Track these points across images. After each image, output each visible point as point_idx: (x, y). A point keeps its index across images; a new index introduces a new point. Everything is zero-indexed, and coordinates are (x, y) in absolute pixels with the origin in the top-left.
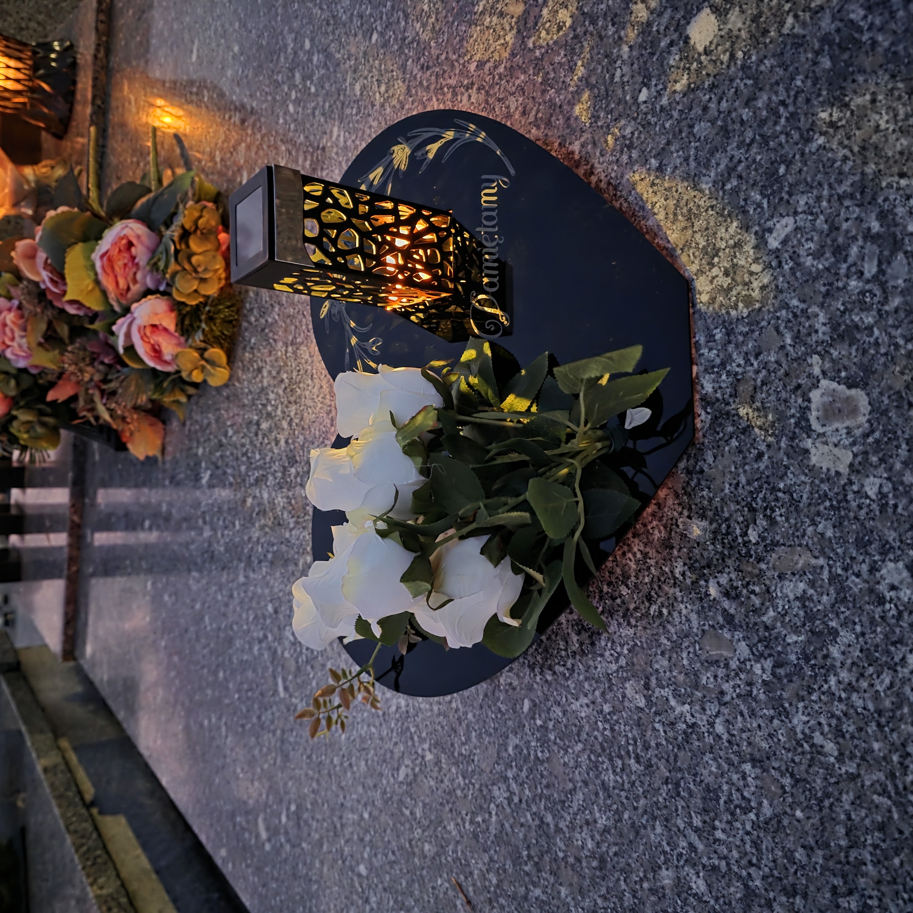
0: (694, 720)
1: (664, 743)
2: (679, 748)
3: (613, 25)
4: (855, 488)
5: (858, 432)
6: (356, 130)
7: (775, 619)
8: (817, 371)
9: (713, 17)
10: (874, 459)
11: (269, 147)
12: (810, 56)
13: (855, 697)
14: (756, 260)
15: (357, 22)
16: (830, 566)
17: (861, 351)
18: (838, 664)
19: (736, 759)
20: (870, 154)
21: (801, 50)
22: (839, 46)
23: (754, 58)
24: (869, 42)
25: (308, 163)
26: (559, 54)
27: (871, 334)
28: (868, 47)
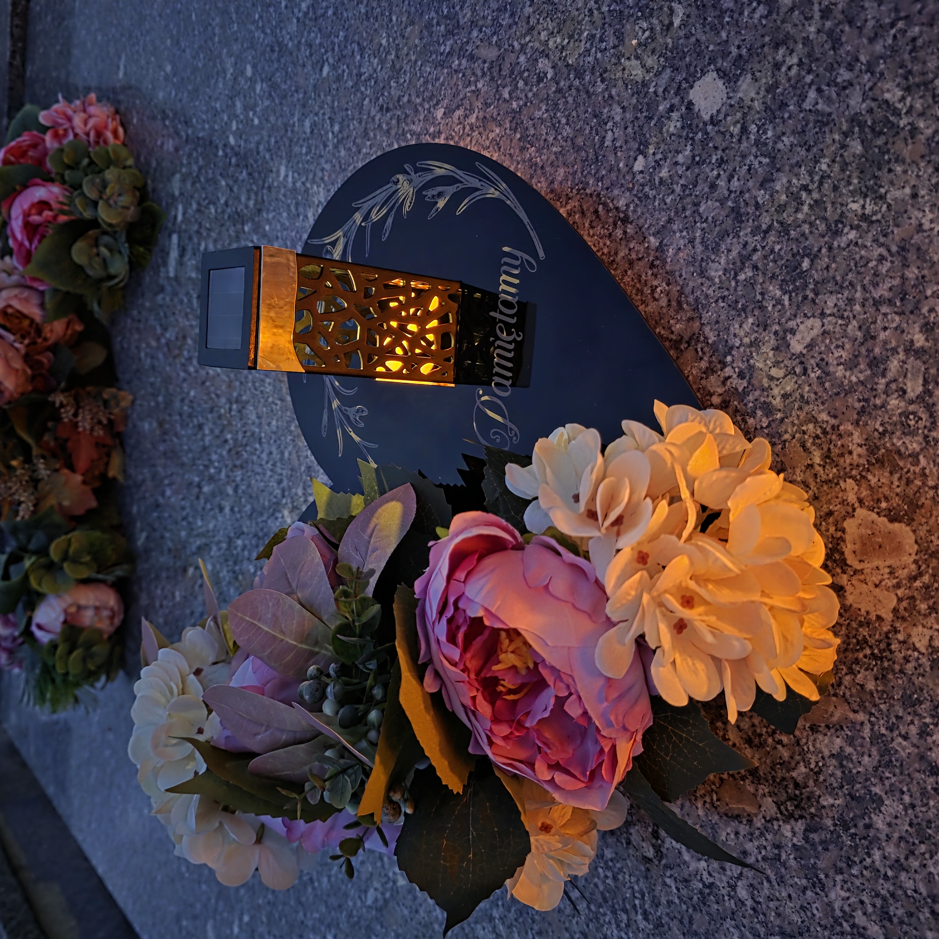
0: (711, 880)
1: (677, 901)
2: (695, 909)
3: (603, 81)
4: (901, 637)
5: (903, 574)
6: (307, 171)
7: (807, 776)
8: (852, 498)
9: (720, 83)
10: (923, 607)
11: (207, 181)
12: (837, 137)
13: (903, 876)
14: (776, 364)
15: (305, 51)
16: (872, 724)
17: (903, 482)
18: (883, 837)
19: (762, 931)
20: (912, 256)
21: (827, 129)
22: (872, 129)
23: (770, 134)
24: (909, 127)
25: (251, 203)
26: (540, 109)
27: (917, 463)
28: (905, 133)
